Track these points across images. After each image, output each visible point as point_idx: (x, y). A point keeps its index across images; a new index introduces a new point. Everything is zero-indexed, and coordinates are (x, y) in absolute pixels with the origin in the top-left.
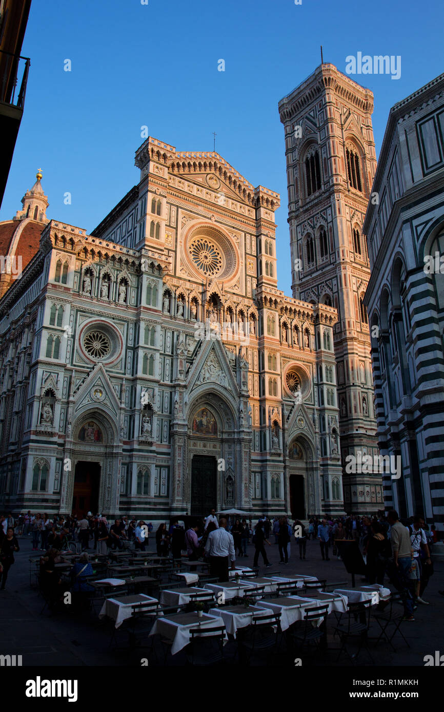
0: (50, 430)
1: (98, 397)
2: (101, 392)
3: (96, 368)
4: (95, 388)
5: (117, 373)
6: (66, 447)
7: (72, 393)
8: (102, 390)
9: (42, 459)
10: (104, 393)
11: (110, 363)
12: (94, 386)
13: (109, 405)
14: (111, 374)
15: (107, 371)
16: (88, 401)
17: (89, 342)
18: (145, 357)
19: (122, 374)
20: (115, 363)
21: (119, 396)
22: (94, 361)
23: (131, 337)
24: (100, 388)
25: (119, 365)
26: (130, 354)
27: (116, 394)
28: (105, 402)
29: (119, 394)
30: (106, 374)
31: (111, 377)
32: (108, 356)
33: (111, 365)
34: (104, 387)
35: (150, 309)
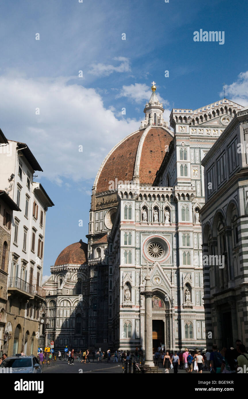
0: (130, 304)
1: (157, 282)
2: (159, 279)
3: (155, 265)
4: (155, 277)
5: (168, 266)
6: (141, 313)
7: (141, 282)
8: (159, 277)
9: (128, 320)
10: (161, 279)
11: (163, 261)
12: (154, 276)
13: (164, 286)
14: (164, 267)
15: (161, 266)
16: (152, 285)
17: (151, 248)
18: (184, 254)
19: (172, 266)
20: (166, 260)
21: (170, 280)
22: (153, 260)
23: (175, 242)
24: (158, 277)
25: (169, 261)
26: (175, 253)
27: (168, 279)
28: (162, 285)
29: (170, 279)
30: (160, 268)
31: (164, 269)
32: (162, 256)
33: (163, 262)
34: (160, 276)
35: (184, 223)
